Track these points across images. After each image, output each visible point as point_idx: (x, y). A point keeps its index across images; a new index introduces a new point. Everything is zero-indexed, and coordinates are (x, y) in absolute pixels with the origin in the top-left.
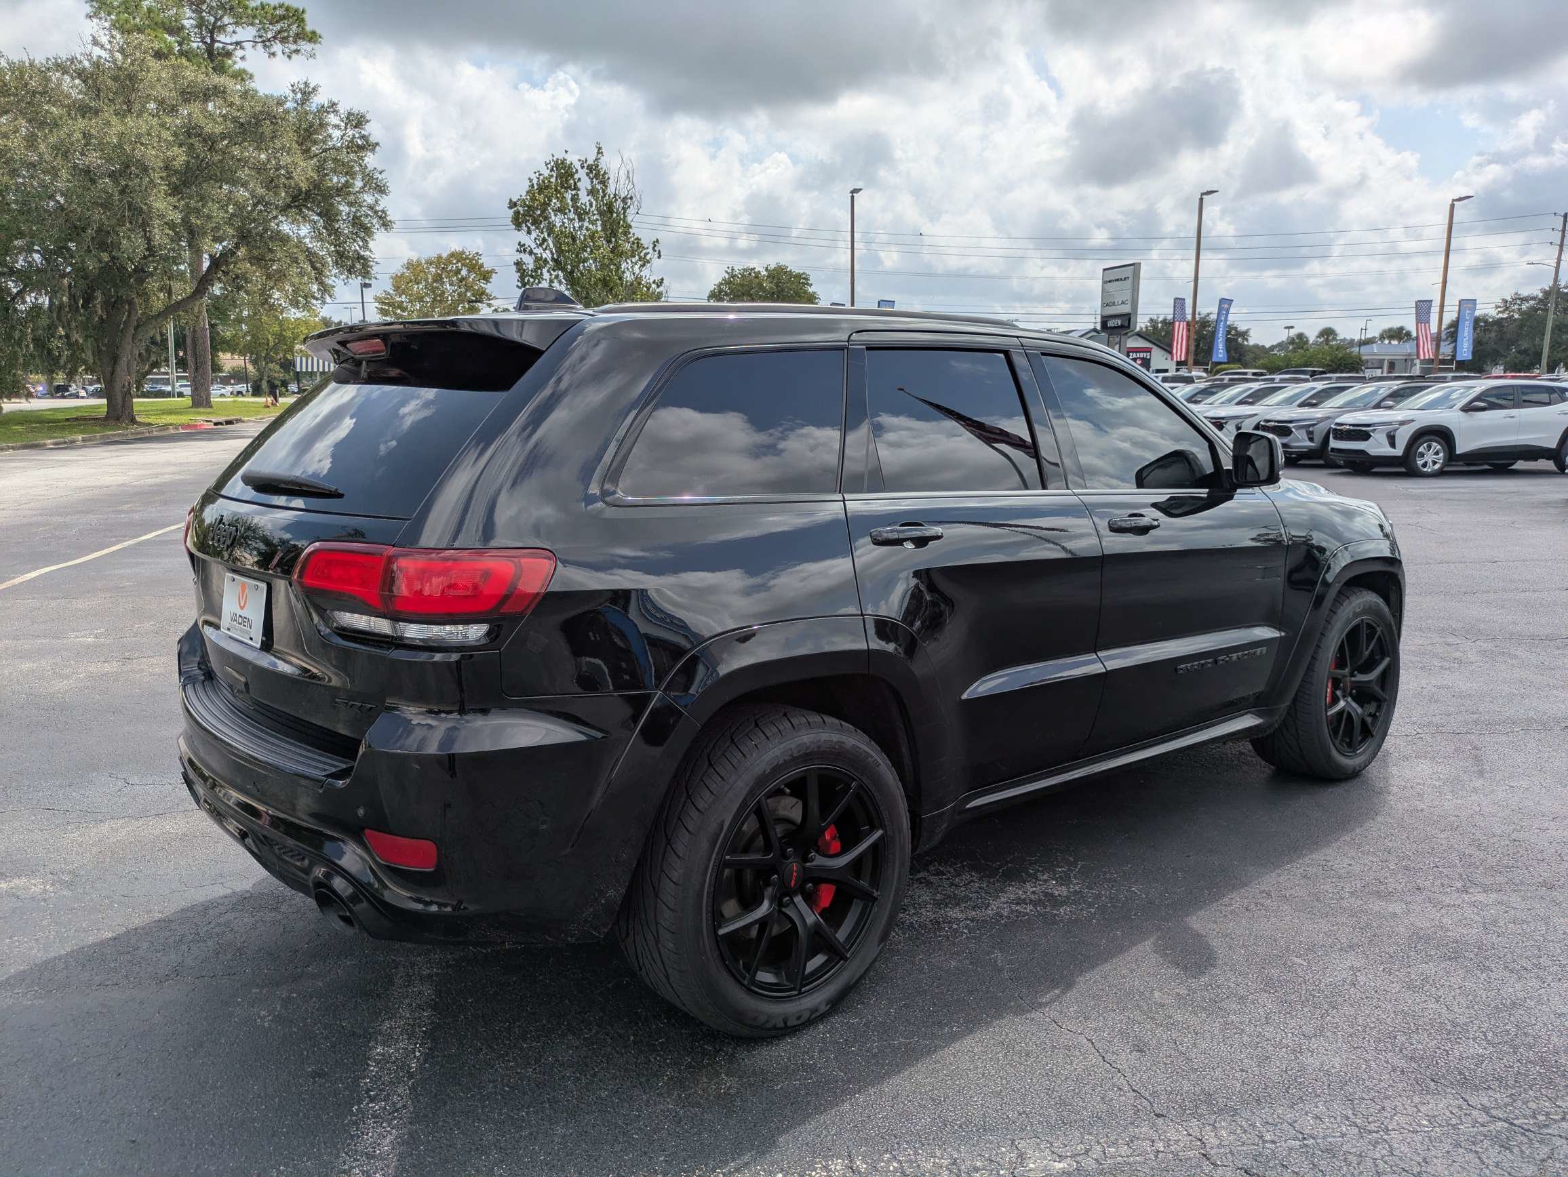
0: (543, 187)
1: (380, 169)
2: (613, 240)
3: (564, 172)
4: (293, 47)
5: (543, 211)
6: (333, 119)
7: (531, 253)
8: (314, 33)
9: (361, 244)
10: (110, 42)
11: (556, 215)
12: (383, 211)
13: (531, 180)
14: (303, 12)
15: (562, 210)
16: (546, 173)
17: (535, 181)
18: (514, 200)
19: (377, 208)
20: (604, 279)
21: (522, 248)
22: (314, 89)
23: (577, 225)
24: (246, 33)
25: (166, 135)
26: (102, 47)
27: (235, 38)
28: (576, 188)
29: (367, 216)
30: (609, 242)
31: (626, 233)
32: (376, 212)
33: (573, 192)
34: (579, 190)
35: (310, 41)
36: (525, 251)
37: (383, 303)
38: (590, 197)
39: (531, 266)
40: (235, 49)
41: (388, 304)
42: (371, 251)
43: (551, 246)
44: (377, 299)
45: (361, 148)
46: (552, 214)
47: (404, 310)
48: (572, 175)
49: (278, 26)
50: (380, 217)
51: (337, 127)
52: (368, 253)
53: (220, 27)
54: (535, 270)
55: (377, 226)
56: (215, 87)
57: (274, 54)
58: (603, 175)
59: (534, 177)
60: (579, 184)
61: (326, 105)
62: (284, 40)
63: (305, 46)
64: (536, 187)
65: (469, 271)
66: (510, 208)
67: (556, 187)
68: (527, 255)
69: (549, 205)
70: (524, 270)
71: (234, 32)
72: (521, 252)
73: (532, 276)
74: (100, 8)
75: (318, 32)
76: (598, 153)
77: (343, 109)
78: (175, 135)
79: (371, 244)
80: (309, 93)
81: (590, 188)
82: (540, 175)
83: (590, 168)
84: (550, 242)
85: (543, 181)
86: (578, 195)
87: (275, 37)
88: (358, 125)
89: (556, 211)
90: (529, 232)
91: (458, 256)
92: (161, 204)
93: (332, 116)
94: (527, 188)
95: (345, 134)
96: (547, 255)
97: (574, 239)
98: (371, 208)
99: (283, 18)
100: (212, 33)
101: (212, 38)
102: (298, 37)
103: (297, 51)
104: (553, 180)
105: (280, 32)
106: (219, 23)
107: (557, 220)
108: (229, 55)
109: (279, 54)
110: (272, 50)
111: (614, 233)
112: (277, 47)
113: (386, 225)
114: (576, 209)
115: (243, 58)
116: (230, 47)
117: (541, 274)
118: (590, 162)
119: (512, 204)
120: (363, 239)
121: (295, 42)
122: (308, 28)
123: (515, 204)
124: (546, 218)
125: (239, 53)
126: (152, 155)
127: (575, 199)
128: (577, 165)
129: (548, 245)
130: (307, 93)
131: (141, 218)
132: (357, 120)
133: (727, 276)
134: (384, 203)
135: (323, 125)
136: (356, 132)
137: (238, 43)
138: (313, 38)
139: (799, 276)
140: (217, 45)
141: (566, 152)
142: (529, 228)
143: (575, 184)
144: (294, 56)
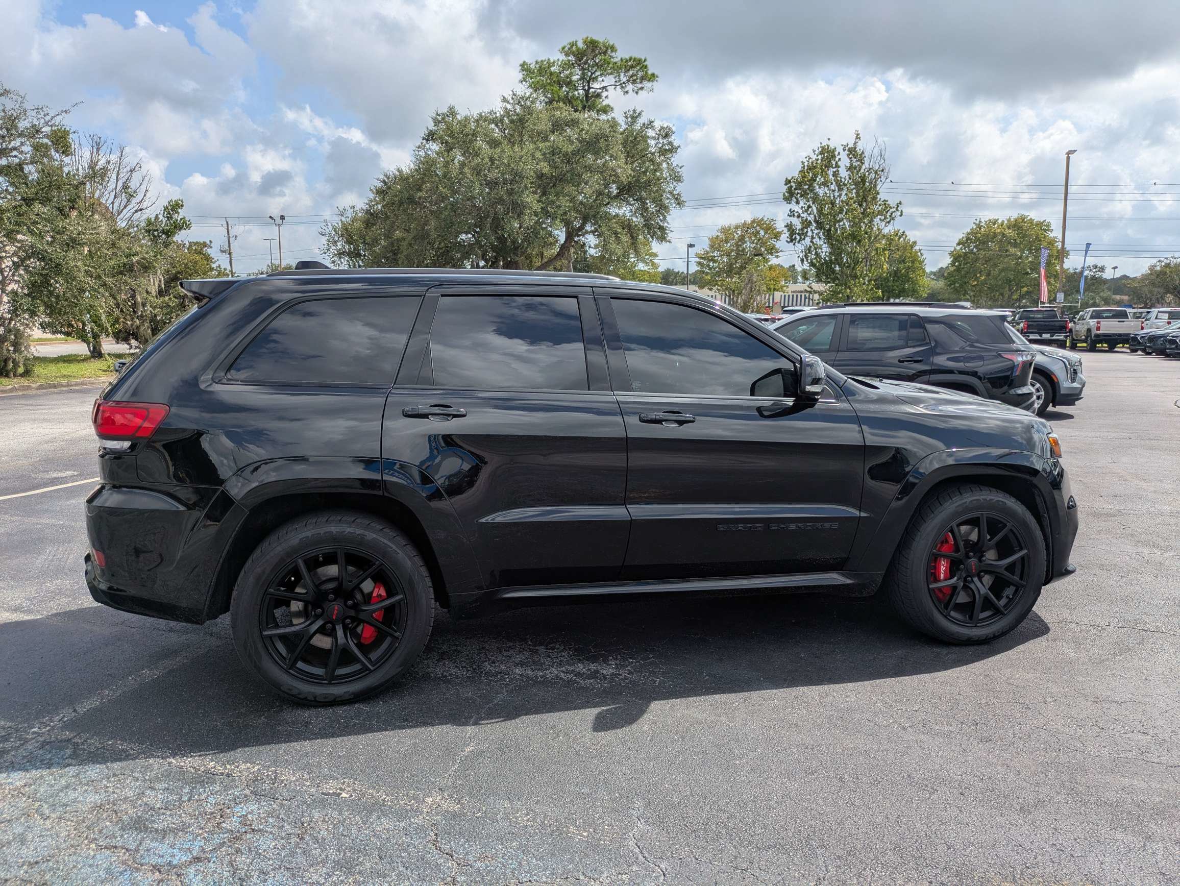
0: (811, 168)
1: (680, 165)
2: (864, 204)
3: (828, 155)
4: (640, 86)
5: (811, 185)
6: (651, 133)
7: (799, 216)
8: (653, 75)
9: (661, 218)
10: (513, 99)
11: (820, 188)
12: (678, 194)
13: (803, 163)
14: (645, 60)
15: (825, 184)
16: (814, 157)
17: (806, 164)
18: (789, 178)
19: (675, 193)
20: (854, 234)
21: (792, 214)
22: (640, 114)
23: (836, 194)
24: (609, 80)
25: (538, 155)
26: (508, 102)
27: (604, 84)
28: (837, 166)
29: (668, 198)
30: (861, 205)
31: (874, 198)
32: (674, 195)
33: (834, 170)
34: (839, 167)
35: (649, 81)
36: (794, 215)
37: (702, 258)
38: (849, 173)
39: (799, 226)
40: (602, 92)
41: (704, 258)
42: (668, 223)
43: (815, 211)
44: (697, 255)
45: (671, 151)
46: (817, 187)
47: (715, 262)
48: (834, 157)
49: (631, 72)
50: (677, 199)
51: (653, 138)
52: (666, 224)
53: (594, 78)
54: (802, 230)
55: (674, 205)
56: (572, 120)
57: (627, 92)
58: (861, 155)
59: (805, 160)
60: (839, 163)
61: (646, 123)
62: (634, 82)
63: (647, 85)
64: (806, 168)
65: (765, 233)
66: (786, 184)
67: (821, 166)
68: (795, 218)
69: (815, 180)
70: (793, 230)
71: (603, 81)
72: (791, 216)
73: (799, 234)
74: (527, 75)
75: (656, 74)
76: (857, 138)
77: (657, 124)
78: (544, 154)
79: (668, 218)
80: (637, 117)
81: (848, 165)
82: (810, 158)
83: (850, 150)
84: (814, 208)
85: (812, 163)
86: (838, 171)
87: (628, 81)
88: (667, 136)
89: (820, 185)
90: (798, 203)
91: (758, 222)
92: (530, 199)
93: (650, 130)
94: (800, 169)
95: (657, 143)
96: (811, 218)
97: (833, 203)
98: (671, 193)
99: (632, 67)
100: (589, 82)
101: (589, 85)
102: (643, 79)
103: (642, 88)
104: (819, 161)
105: (632, 76)
106: (593, 76)
107: (821, 191)
108: (598, 96)
109: (631, 92)
110: (626, 90)
111: (865, 198)
112: (630, 87)
113: (680, 203)
114: (837, 182)
115: (606, 97)
116: (600, 91)
117: (807, 232)
118: (851, 145)
119: (788, 182)
120: (663, 215)
121: (641, 82)
122: (650, 72)
123: (790, 182)
124: (812, 191)
125: (604, 94)
126: (529, 169)
127: (835, 174)
128: (839, 149)
129: (812, 210)
130: (634, 117)
131: (518, 209)
132: (666, 133)
133: (975, 227)
134: (680, 188)
135: (645, 138)
136: (665, 141)
137: (603, 88)
138: (652, 78)
139: (1040, 224)
140: (591, 90)
141: (829, 139)
142: (797, 200)
143: (836, 163)
144: (640, 92)
